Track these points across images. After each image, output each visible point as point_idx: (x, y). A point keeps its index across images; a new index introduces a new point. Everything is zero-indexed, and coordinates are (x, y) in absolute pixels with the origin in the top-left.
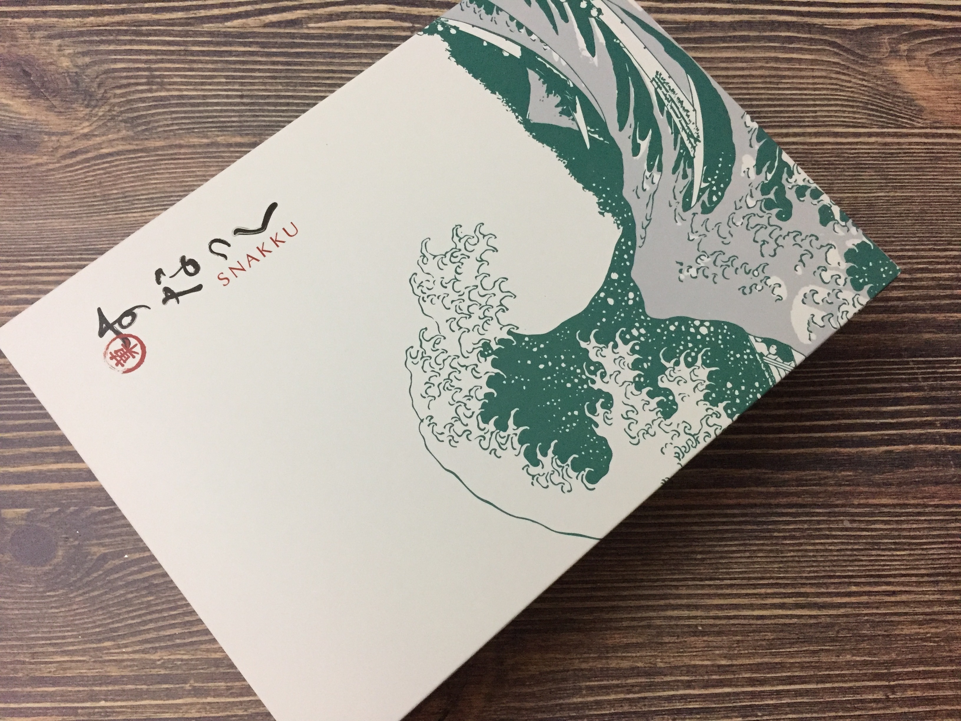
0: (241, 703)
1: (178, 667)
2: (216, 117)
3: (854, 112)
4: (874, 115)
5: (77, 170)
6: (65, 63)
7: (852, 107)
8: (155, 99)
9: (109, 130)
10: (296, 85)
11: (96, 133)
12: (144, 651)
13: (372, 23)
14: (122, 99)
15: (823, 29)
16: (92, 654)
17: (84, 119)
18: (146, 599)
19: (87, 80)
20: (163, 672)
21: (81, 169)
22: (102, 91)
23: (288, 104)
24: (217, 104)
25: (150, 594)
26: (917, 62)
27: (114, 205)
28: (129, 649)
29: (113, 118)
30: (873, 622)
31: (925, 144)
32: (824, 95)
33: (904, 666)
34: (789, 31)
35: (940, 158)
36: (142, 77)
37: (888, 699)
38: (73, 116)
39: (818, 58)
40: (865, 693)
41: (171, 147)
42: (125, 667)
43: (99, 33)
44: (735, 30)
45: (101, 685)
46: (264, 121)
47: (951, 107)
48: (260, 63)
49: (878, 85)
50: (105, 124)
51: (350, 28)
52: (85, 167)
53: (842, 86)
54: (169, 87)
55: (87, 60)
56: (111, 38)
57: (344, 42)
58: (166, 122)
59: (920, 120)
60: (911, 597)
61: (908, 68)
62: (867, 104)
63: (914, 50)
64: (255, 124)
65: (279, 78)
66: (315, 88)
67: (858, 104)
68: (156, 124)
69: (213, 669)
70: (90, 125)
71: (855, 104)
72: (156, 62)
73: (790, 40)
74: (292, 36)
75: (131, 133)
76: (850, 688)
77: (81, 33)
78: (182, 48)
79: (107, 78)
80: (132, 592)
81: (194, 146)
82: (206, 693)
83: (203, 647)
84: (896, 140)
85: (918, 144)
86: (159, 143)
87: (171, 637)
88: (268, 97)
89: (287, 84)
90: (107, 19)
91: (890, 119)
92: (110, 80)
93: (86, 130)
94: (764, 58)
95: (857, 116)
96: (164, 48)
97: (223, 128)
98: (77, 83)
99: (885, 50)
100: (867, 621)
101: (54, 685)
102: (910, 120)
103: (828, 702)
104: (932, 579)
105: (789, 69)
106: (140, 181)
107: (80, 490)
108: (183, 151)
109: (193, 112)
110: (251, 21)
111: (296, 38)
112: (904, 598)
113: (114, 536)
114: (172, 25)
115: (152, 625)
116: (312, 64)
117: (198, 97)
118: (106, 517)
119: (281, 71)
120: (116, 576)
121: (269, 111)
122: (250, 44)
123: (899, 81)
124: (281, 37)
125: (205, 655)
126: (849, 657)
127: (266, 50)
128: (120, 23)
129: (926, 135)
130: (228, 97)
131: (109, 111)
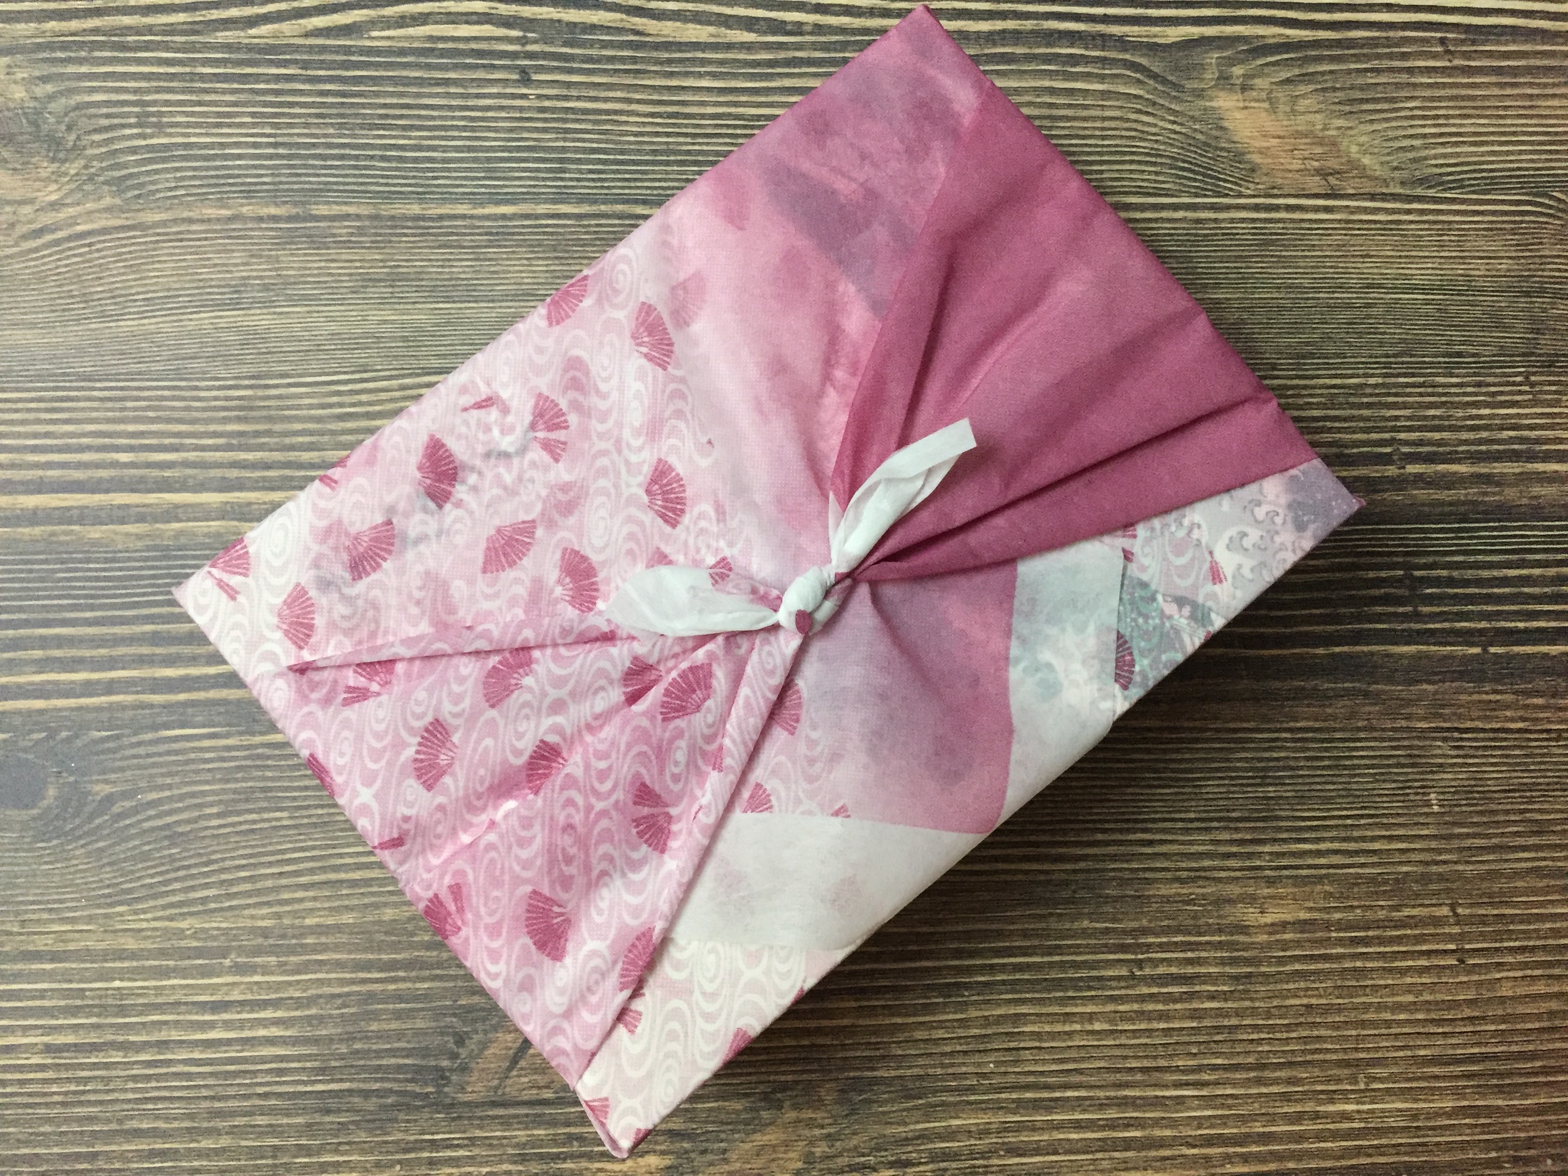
0: (298, 982)
1: (214, 938)
2: (239, 176)
3: (1157, 173)
4: (1185, 178)
5: (44, 257)
6: (19, 93)
7: (1154, 164)
8: (151, 148)
9: (86, 195)
10: (353, 127)
11: (68, 201)
12: (171, 919)
13: (464, 31)
14: (104, 150)
15: (1122, 43)
16: (101, 921)
17: (47, 180)
18: (166, 852)
19: (52, 120)
20: (195, 944)
21: (50, 255)
22: (72, 137)
23: (342, 157)
24: (240, 157)
25: (173, 845)
26: (1254, 94)
27: (99, 309)
28: (149, 916)
29: (91, 179)
30: (1121, 879)
31: (1254, 220)
32: (1116, 146)
33: (1157, 935)
34: (1072, 45)
35: (1273, 243)
36: (128, 115)
37: (1133, 976)
38: (33, 175)
39: (1112, 88)
40: (1104, 968)
41: (175, 221)
42: (146, 938)
43: (64, 47)
44: (995, 44)
45: (114, 960)
46: (310, 183)
47: (1297, 165)
48: (301, 92)
49: (1195, 130)
50: (79, 188)
51: (431, 38)
52: (56, 253)
53: (1143, 132)
54: (169, 130)
55: (49, 88)
56: (83, 54)
57: (423, 60)
58: (168, 185)
59: (1251, 185)
60: (1175, 848)
61: (1241, 104)
62: (1176, 159)
63: (1253, 77)
64: (296, 187)
65: (329, 116)
66: (382, 132)
67: (1163, 160)
68: (154, 188)
69: (260, 940)
70: (59, 189)
71: (1159, 160)
72: (148, 91)
73: (1074, 60)
74: (348, 50)
75: (118, 201)
76: (1085, 962)
77: (39, 47)
78: (187, 70)
79: (79, 117)
80: (149, 843)
81: (209, 220)
82: (252, 969)
83: (246, 912)
84: (1212, 215)
85: (1243, 220)
86: (158, 217)
87: (204, 900)
88: (314, 145)
89: (341, 126)
90: (75, 25)
91: (1207, 183)
92: (84, 119)
93: (54, 197)
94: (1035, 89)
95: (1161, 178)
96: (161, 70)
97: (249, 194)
98: (35, 124)
99: (1211, 75)
100: (1113, 879)
101: (52, 960)
102: (1236, 184)
103: (1053, 980)
104: (1203, 825)
105: (1070, 106)
106: (134, 272)
107: (72, 709)
108: (194, 227)
109: (208, 169)
110: (286, 27)
111: (353, 54)
112: (1164, 849)
113: (122, 769)
114: (172, 33)
115: (177, 886)
116: (377, 94)
117: (212, 146)
118: (111, 745)
119: (333, 105)
120: (128, 822)
121: (314, 167)
122: (285, 64)
123: (1226, 124)
124: (331, 52)
125: (249, 923)
126: (1086, 923)
127: (309, 72)
128: (95, 31)
129: (1257, 208)
130: (255, 145)
131: (86, 167)
